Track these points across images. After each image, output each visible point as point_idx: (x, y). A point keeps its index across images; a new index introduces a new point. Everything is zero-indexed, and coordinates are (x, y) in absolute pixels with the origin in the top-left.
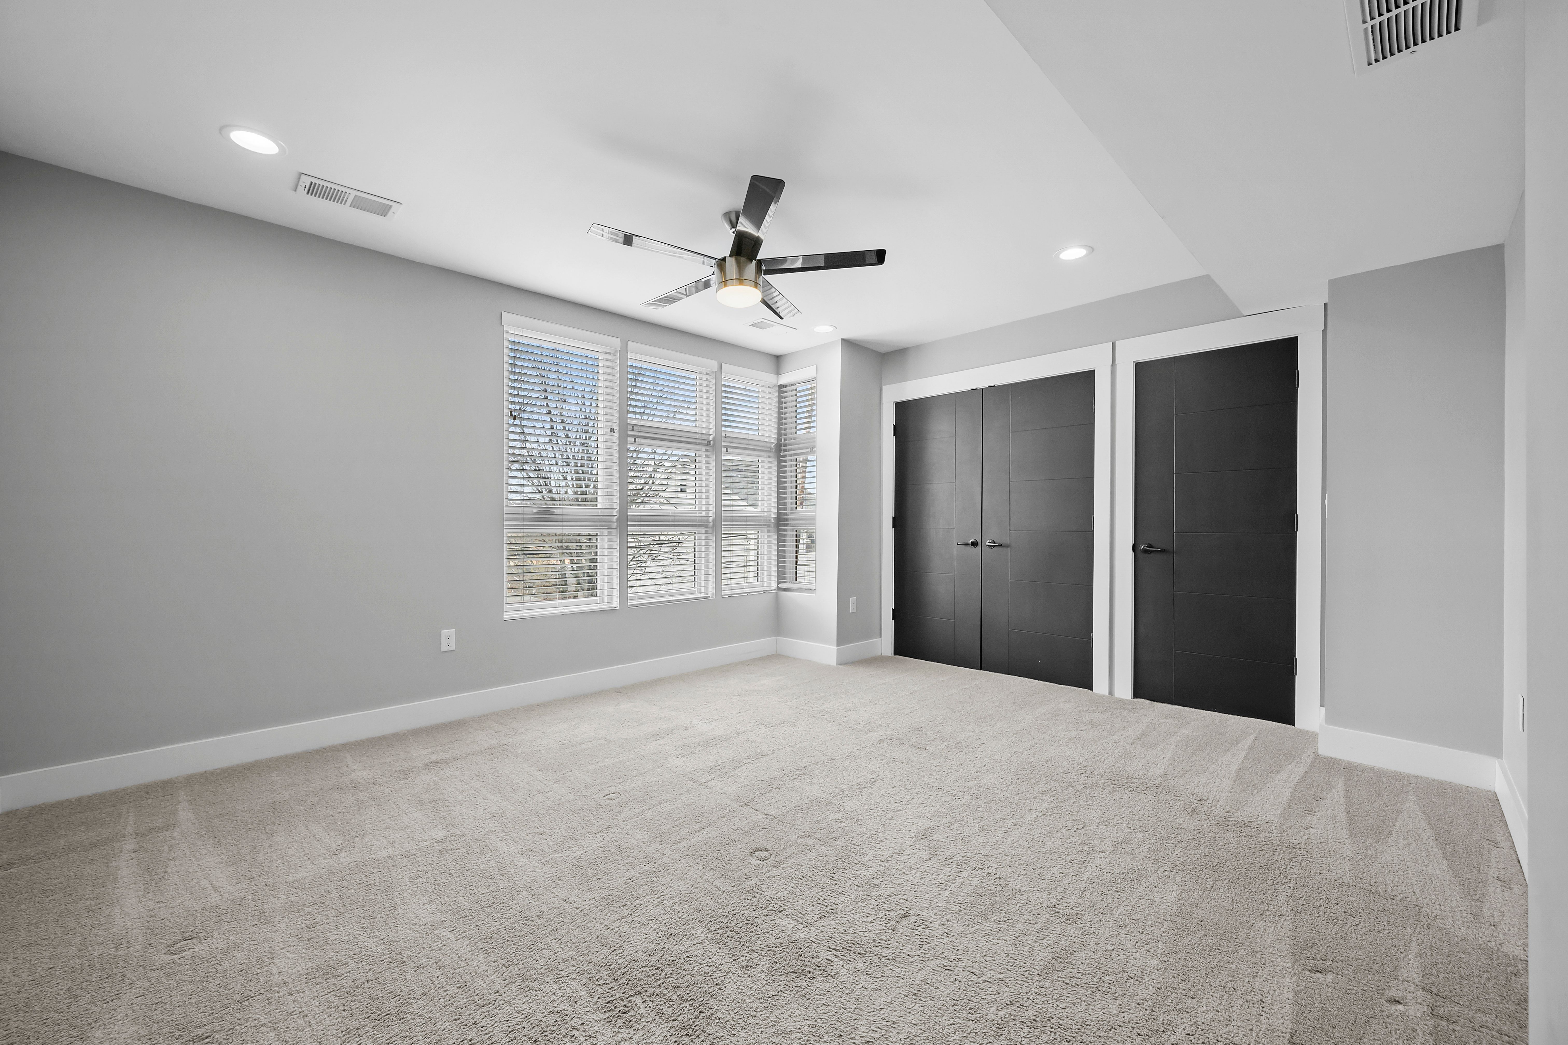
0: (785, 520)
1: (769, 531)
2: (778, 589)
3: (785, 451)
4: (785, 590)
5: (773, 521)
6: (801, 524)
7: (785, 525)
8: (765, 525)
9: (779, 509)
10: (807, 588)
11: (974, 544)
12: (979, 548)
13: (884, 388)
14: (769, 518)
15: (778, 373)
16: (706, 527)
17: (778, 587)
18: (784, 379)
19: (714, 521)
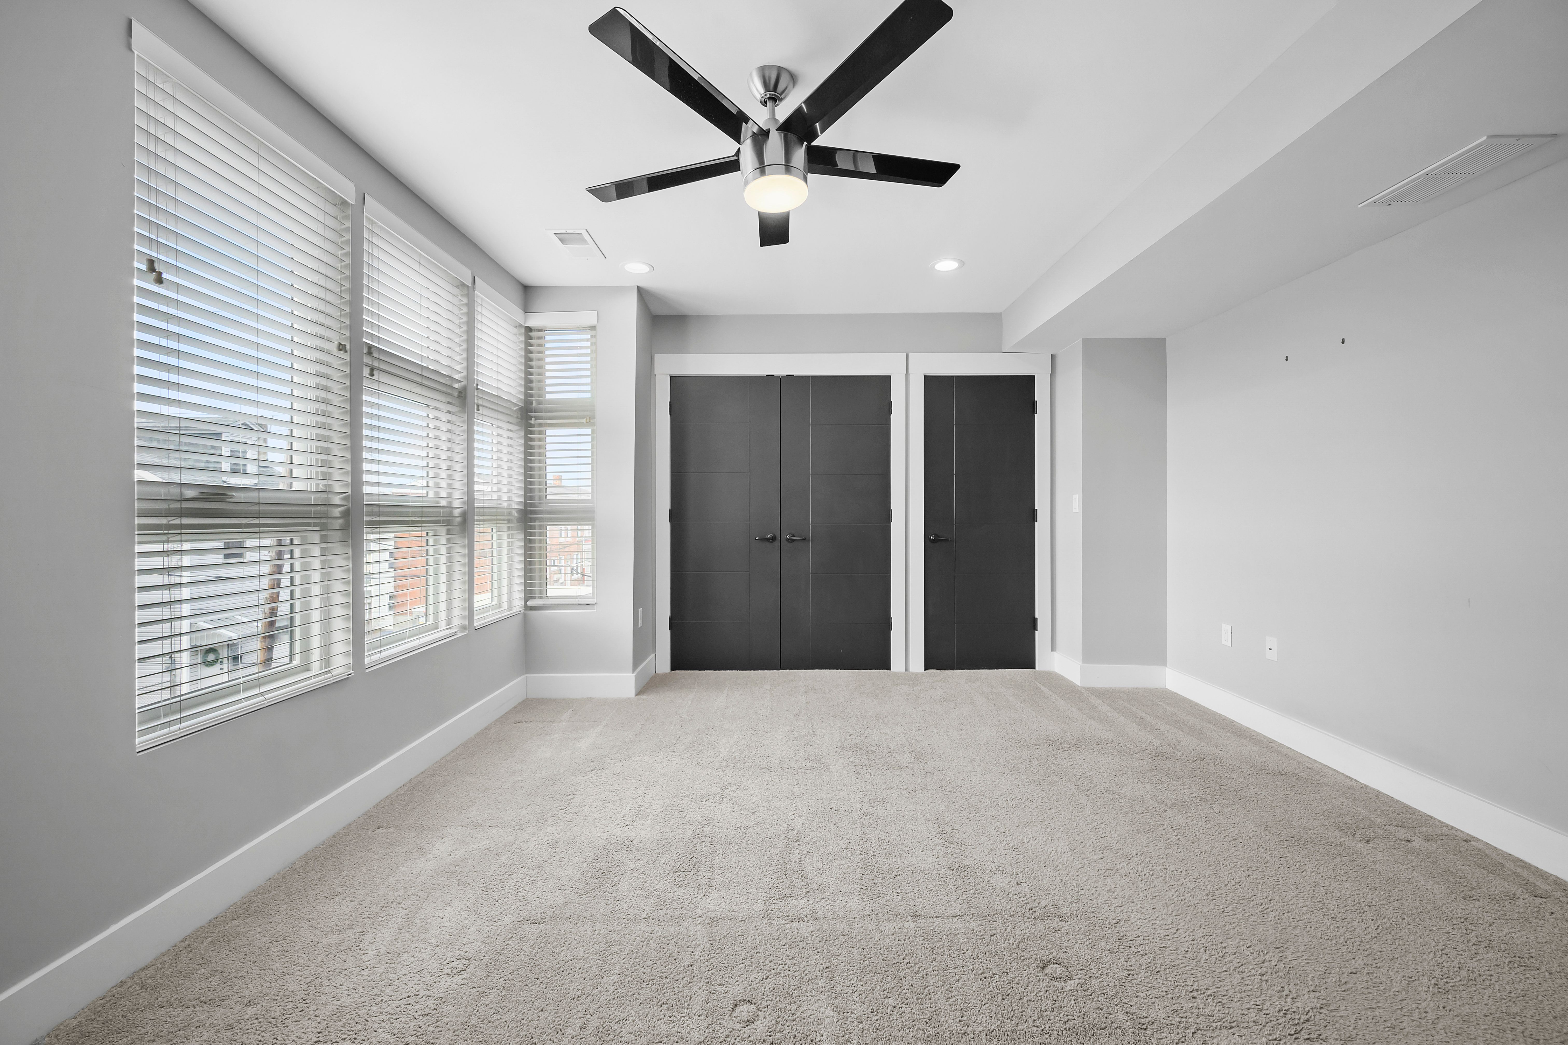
0: (535, 513)
1: (509, 529)
2: (527, 608)
3: (537, 418)
4: (532, 608)
5: (516, 515)
6: (561, 518)
7: (534, 520)
8: (504, 520)
9: (526, 496)
10: (580, 602)
11: (773, 539)
12: (777, 543)
13: (657, 357)
14: (509, 510)
15: (526, 309)
16: (449, 523)
17: (526, 605)
18: (534, 321)
19: (464, 515)
